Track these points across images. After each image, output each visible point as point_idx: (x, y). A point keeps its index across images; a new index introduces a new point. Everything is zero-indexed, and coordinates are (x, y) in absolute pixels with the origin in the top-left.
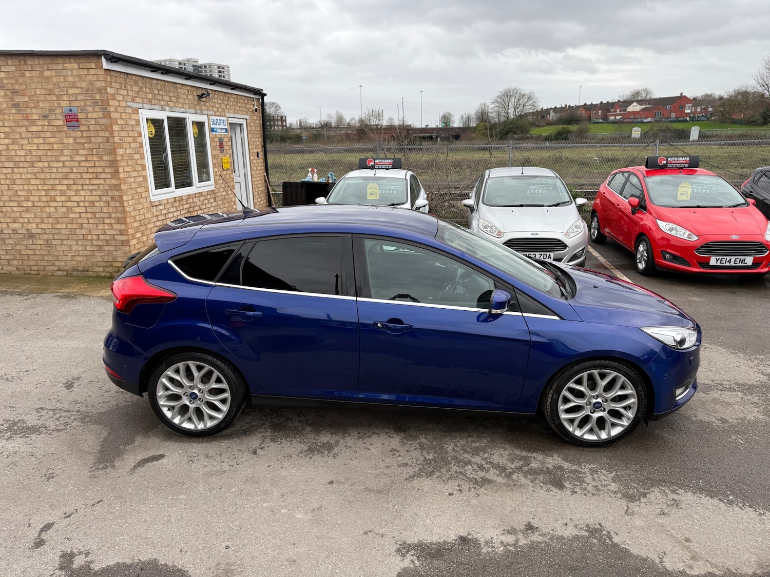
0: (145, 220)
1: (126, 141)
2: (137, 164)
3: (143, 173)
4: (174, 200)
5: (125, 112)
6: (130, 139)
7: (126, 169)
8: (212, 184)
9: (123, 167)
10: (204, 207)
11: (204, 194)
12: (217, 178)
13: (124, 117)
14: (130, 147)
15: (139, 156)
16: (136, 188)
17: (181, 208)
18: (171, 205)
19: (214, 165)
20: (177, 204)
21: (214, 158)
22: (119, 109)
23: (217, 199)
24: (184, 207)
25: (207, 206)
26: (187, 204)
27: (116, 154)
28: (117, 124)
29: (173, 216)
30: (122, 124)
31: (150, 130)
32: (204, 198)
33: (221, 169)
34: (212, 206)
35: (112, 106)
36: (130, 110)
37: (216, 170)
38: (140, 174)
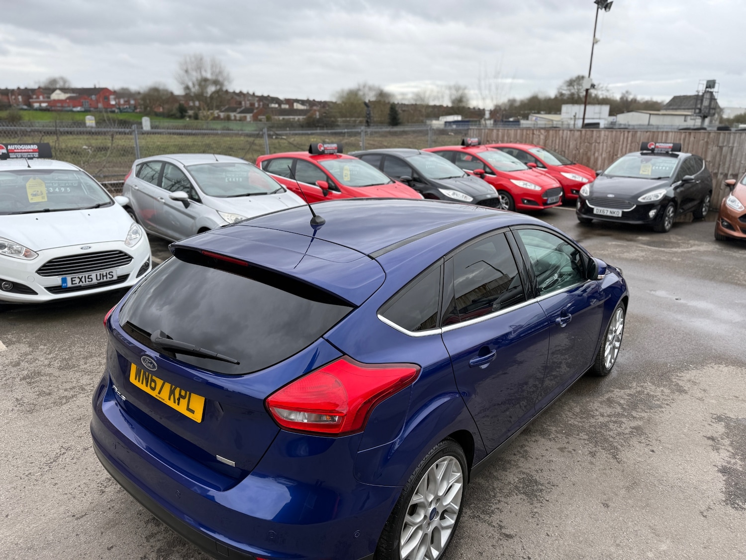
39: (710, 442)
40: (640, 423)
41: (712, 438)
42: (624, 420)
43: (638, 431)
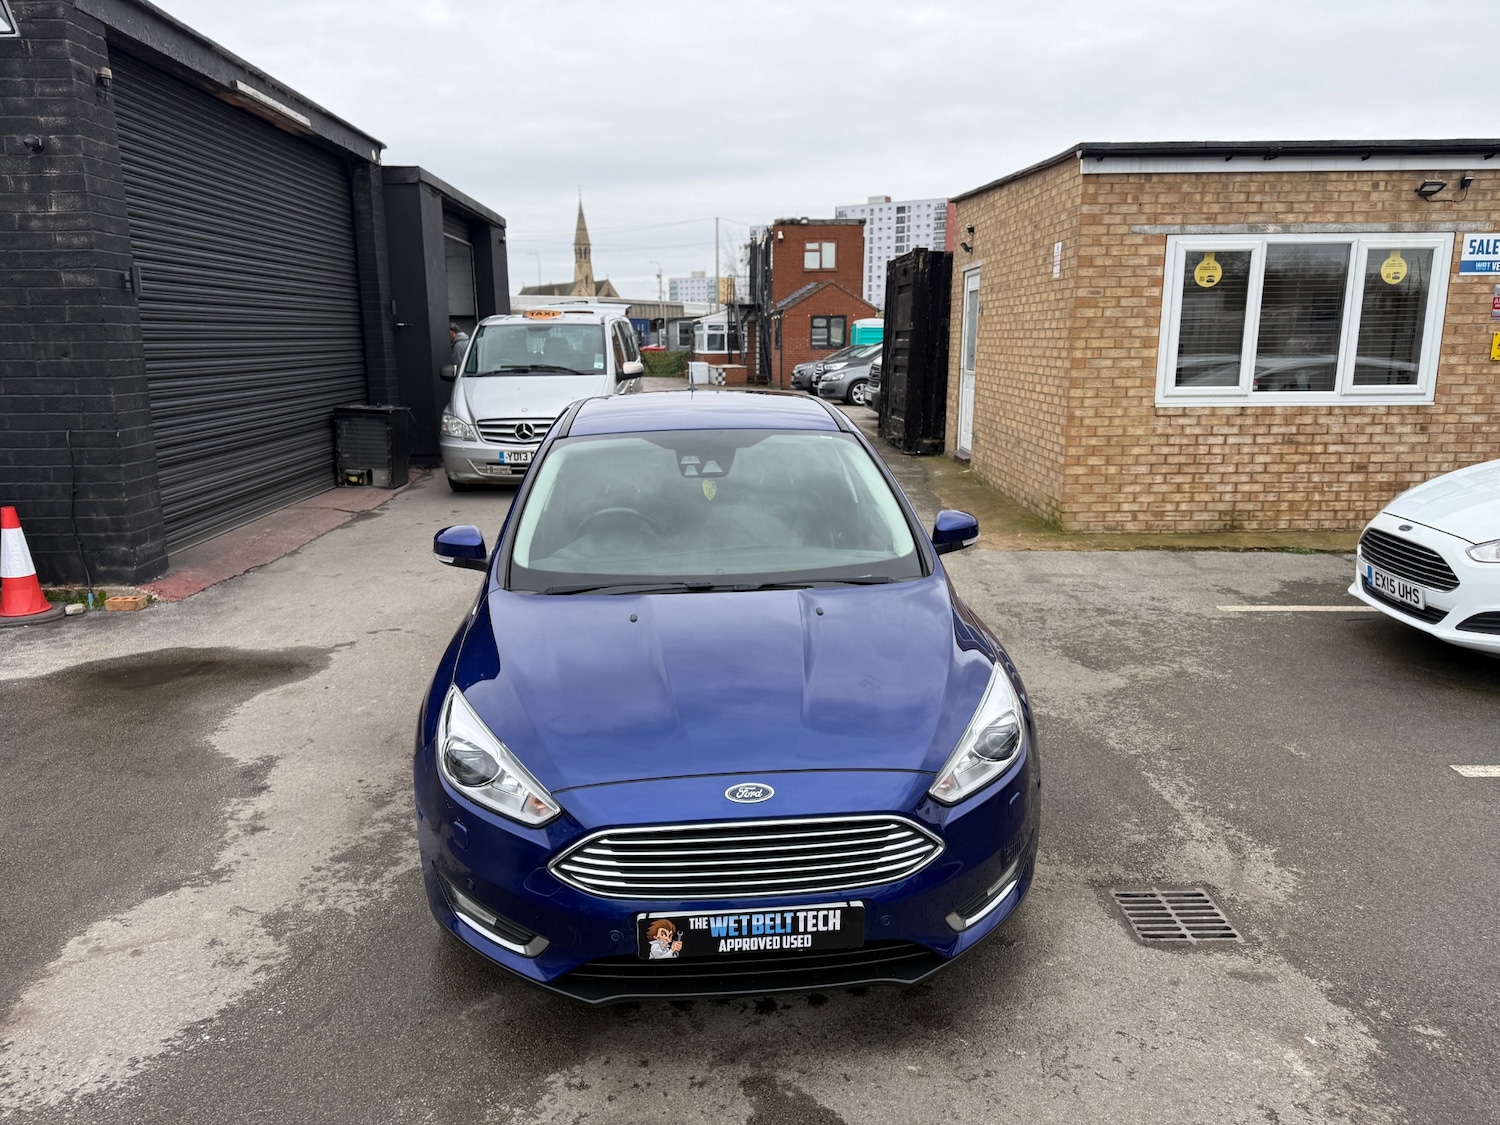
0: (1124, 438)
1: (1108, 294)
2: (1131, 336)
3: (1146, 353)
4: (1239, 412)
5: (1121, 244)
6: (1121, 292)
7: (1095, 344)
8: (1421, 391)
9: (1087, 339)
10: (1364, 439)
11: (1371, 411)
12: (1451, 380)
13: (1115, 253)
14: (1118, 305)
15: (1140, 322)
16: (1113, 378)
17: (1262, 430)
18: (1224, 420)
19: (1447, 349)
20: (1249, 421)
21: (1455, 333)
22: (1104, 240)
23: (1433, 429)
24: (1275, 430)
25: (1377, 439)
26: (1287, 425)
27: (1076, 318)
28: (1091, 265)
29: (1225, 443)
30: (1105, 266)
31: (1206, 274)
32: (1367, 420)
33: (1483, 360)
34: (1400, 443)
35: (1087, 235)
36: (1139, 240)
37: (1453, 360)
38: (1133, 354)
39: (261, 823)
41: (255, 830)
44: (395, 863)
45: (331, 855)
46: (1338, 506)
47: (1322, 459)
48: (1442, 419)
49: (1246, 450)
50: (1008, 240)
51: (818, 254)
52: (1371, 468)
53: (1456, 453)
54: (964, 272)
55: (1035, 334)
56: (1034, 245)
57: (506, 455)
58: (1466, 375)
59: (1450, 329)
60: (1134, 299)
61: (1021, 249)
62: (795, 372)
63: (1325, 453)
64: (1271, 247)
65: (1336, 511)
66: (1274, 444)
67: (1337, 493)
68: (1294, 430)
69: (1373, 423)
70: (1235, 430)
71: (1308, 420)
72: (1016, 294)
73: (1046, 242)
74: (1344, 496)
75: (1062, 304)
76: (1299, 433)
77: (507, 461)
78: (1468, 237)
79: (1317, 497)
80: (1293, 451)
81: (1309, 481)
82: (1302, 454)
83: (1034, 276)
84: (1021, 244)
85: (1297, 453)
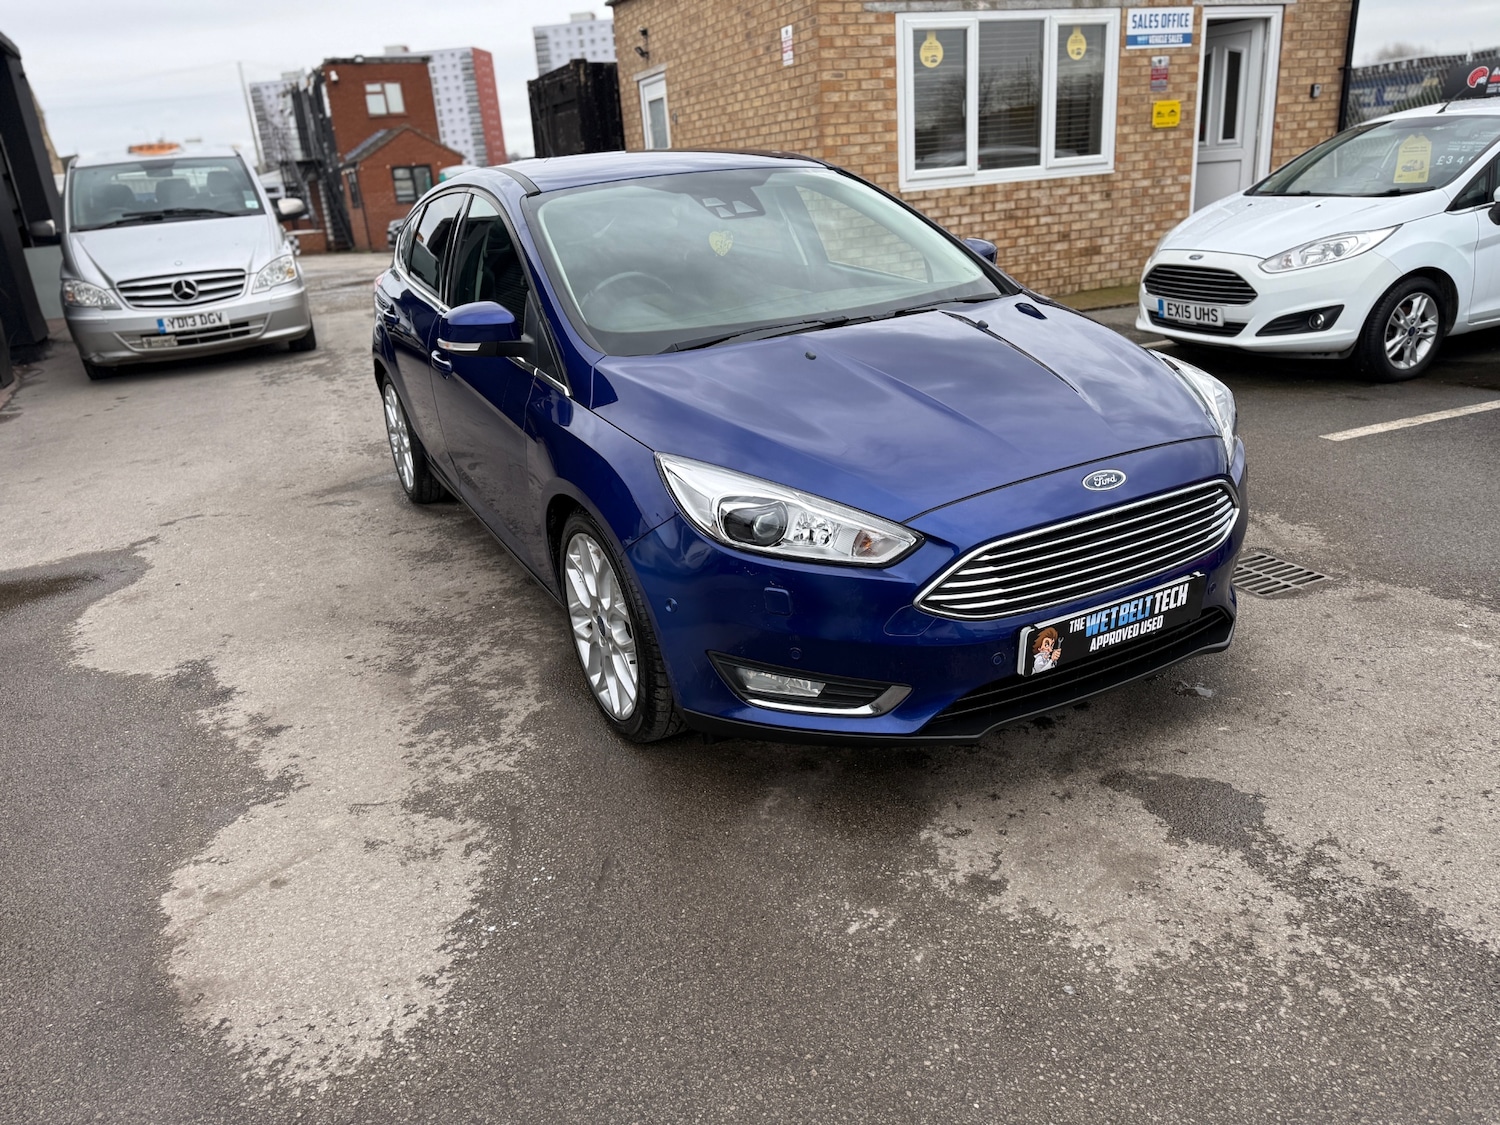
1: (850, 77)
2: (874, 120)
3: (888, 137)
4: (968, 191)
5: (857, 23)
6: (861, 74)
7: (844, 130)
8: (1104, 161)
9: (836, 125)
10: (1065, 209)
11: (1069, 182)
12: (1125, 148)
13: (852, 33)
14: (859, 89)
15: (880, 105)
16: (862, 166)
17: (988, 208)
18: (958, 201)
19: (1122, 120)
20: (977, 200)
21: (1126, 104)
22: (841, 18)
23: (1115, 195)
24: (999, 207)
25: (1076, 208)
26: (1007, 201)
27: (823, 103)
28: (832, 46)
29: (960, 224)
30: (844, 47)
31: (929, 54)
32: (1067, 191)
33: (1146, 128)
34: (1092, 210)
35: (825, 14)
36: (871, 19)
37: (1126, 130)
38: (877, 139)
39: (272, 724)
40: (415, 681)
41: (273, 732)
42: (446, 669)
43: (404, 668)
44: (501, 714)
45: (407, 729)
46: (1051, 274)
47: (1036, 231)
48: (1120, 185)
49: (977, 228)
50: (705, 36)
51: (381, 97)
52: (1073, 236)
53: (1132, 216)
54: (638, 82)
55: (764, 130)
56: (748, 36)
57: (166, 322)
58: (1135, 143)
59: (1123, 101)
60: (873, 81)
61: (727, 42)
62: (391, 229)
63: (1038, 225)
64: (983, 25)
65: (1049, 279)
66: (1000, 220)
67: (1049, 262)
68: (1012, 205)
69: (1072, 194)
70: (967, 210)
71: (1023, 194)
72: (727, 92)
73: (767, 29)
74: (1054, 265)
75: (799, 92)
76: (1017, 206)
77: (169, 329)
78: (1131, 12)
79: (1034, 268)
80: (1013, 225)
81: (1028, 253)
82: (1021, 228)
83: (754, 69)
84: (726, 36)
85: (1017, 227)
